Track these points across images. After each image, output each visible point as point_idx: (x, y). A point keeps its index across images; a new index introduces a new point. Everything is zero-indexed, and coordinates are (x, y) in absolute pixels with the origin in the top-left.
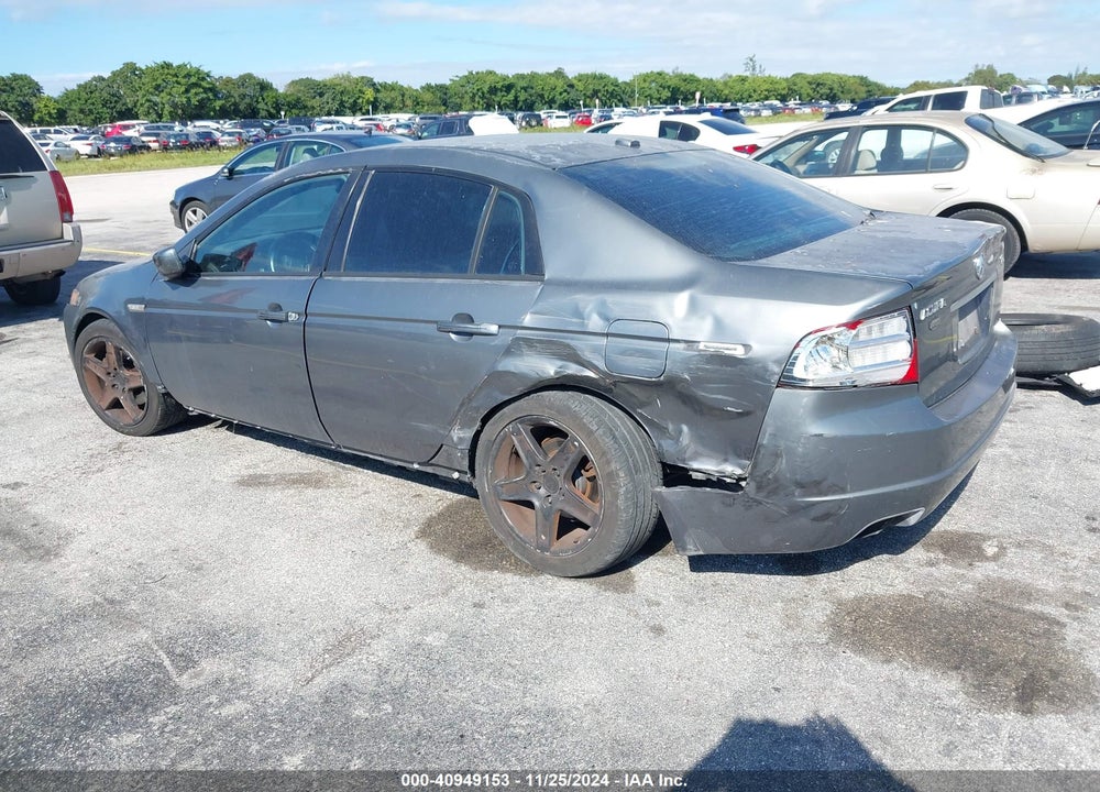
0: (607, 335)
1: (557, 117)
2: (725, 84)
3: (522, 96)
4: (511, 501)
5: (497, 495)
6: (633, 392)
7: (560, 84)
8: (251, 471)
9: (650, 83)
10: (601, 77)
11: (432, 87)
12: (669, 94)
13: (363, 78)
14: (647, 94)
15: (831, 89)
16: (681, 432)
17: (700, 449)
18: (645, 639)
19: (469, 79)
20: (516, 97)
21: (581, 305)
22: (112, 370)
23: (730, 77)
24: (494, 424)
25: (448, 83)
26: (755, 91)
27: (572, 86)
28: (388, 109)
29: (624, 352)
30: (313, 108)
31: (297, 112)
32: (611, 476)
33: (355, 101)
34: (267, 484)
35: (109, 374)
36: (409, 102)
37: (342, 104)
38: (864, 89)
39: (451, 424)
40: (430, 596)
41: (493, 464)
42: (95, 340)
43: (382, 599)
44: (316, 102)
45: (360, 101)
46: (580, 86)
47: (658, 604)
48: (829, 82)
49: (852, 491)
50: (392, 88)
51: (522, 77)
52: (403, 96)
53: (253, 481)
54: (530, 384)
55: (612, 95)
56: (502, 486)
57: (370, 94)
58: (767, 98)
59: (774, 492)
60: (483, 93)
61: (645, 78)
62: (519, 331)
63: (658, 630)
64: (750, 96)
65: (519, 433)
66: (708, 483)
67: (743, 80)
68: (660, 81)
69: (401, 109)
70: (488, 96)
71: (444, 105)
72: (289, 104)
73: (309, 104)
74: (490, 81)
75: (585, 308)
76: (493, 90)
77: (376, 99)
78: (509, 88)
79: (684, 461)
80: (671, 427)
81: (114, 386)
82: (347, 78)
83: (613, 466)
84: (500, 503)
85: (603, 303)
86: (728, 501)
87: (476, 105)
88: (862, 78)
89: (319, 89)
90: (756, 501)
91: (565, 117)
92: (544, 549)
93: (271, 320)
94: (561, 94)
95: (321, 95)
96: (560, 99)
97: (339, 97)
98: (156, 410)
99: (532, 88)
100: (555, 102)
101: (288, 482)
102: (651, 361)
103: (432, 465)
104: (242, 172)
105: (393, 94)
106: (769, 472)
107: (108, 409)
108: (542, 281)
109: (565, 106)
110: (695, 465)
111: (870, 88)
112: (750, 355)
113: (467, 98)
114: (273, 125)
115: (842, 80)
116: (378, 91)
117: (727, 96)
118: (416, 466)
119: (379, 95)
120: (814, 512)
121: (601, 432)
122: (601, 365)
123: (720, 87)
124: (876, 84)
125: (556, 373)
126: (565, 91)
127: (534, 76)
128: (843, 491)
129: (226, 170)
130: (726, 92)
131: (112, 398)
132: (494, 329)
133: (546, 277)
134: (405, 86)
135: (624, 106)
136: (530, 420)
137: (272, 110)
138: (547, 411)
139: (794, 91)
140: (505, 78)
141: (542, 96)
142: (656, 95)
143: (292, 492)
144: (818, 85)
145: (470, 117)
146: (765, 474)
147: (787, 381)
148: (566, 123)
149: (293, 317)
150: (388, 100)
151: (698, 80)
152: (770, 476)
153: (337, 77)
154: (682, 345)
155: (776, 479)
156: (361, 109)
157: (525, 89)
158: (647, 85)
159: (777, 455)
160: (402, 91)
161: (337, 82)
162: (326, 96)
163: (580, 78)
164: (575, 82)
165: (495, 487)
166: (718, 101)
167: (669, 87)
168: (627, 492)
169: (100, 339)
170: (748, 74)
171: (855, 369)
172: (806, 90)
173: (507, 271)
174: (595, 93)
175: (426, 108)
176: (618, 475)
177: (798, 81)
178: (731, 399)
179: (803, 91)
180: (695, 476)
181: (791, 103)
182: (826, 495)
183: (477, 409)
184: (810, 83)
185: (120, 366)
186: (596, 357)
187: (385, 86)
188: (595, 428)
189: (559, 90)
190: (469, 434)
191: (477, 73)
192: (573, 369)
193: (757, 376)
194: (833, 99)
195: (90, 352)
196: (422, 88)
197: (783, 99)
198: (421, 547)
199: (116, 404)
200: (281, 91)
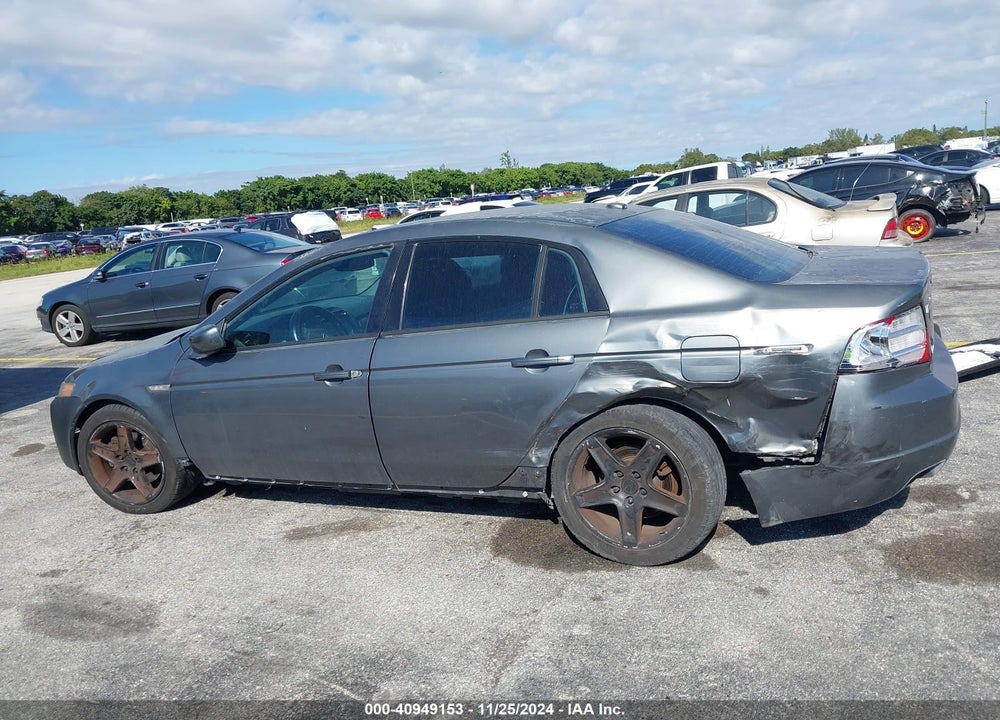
0: (681, 351)
1: (350, 212)
2: (487, 176)
3: (310, 197)
4: (590, 508)
5: (576, 503)
6: (707, 396)
7: (344, 184)
8: (292, 527)
9: (423, 180)
10: (380, 177)
11: (225, 194)
12: (441, 188)
13: (158, 189)
14: (421, 189)
15: (575, 176)
16: (749, 424)
17: (769, 437)
18: (756, 599)
19: (260, 184)
20: (305, 198)
21: (652, 331)
22: (122, 453)
23: (490, 170)
24: (569, 441)
25: (240, 189)
26: (512, 181)
27: (354, 185)
28: (185, 215)
29: (700, 363)
30: (112, 219)
31: (95, 223)
32: (697, 469)
33: (152, 210)
34: (316, 535)
35: (118, 456)
36: (204, 208)
37: (140, 213)
38: (601, 173)
39: (529, 446)
40: (549, 599)
41: (571, 477)
42: (104, 426)
43: (507, 608)
44: (114, 213)
45: (158, 209)
46: (362, 185)
47: (747, 573)
48: (573, 170)
49: (904, 449)
50: (188, 196)
51: (308, 179)
52: (199, 203)
53: (299, 535)
54: (609, 400)
55: (391, 191)
56: (581, 495)
57: (166, 203)
58: (523, 186)
59: (846, 459)
60: (274, 196)
61: (418, 175)
62: (595, 358)
63: (763, 592)
64: (509, 186)
65: (596, 445)
66: (777, 463)
67: (502, 172)
68: (432, 178)
69: (197, 215)
70: (278, 198)
71: (238, 208)
72: (86, 216)
73: (107, 215)
74: (279, 185)
75: (656, 332)
76: (283, 193)
77: (172, 207)
78: (297, 190)
79: (755, 448)
80: (739, 421)
81: (123, 468)
82: (143, 190)
83: (697, 461)
84: (580, 510)
85: (672, 326)
86: (806, 473)
87: (269, 207)
88: (598, 165)
89: (116, 201)
90: (830, 469)
91: (357, 212)
92: (630, 544)
93: (329, 380)
94: (345, 193)
95: (119, 206)
96: (344, 197)
97: (136, 207)
98: (172, 483)
99: (318, 189)
100: (340, 200)
101: (336, 529)
102: (727, 367)
103: (504, 488)
104: (115, 274)
105: (189, 202)
106: (840, 444)
107: (115, 491)
108: (609, 316)
109: (351, 203)
110: (764, 450)
111: (605, 173)
112: (813, 351)
113: (259, 201)
114: (77, 236)
115: (582, 167)
116: (174, 200)
117: (489, 186)
118: (481, 492)
119: (175, 204)
120: (878, 471)
121: (681, 432)
122: (678, 375)
123: (483, 179)
124: (609, 168)
125: (634, 388)
126: (349, 190)
127: (319, 178)
128: (897, 451)
129: (100, 274)
130: (489, 183)
131: (121, 479)
132: (567, 359)
133: (612, 311)
134: (200, 194)
135: (403, 200)
136: (606, 433)
137: (69, 223)
138: (624, 422)
139: (544, 179)
140: (293, 182)
141: (328, 195)
142: (429, 190)
143: (346, 537)
144: (564, 172)
145: (292, 215)
146: (837, 446)
147: (847, 369)
148: (359, 216)
149: (356, 374)
150: (185, 207)
151: (464, 175)
152: (842, 447)
153: (132, 189)
154: (752, 351)
155: (847, 448)
156: (159, 217)
157: (312, 190)
158: (420, 181)
159: (847, 429)
160: (198, 199)
161: (132, 194)
162: (123, 208)
163: (361, 178)
164: (356, 182)
165: (574, 498)
166: (483, 192)
167: (440, 182)
168: (712, 481)
169: (111, 424)
170: (504, 167)
171: (893, 354)
172: (555, 177)
173: (569, 311)
174: (376, 191)
175: (221, 212)
176: (703, 467)
177: (547, 170)
178: (797, 390)
179: (552, 179)
180: (766, 459)
181: (544, 189)
182: (885, 456)
183: (556, 430)
184: (556, 172)
185: (132, 448)
186: (673, 370)
187: (181, 195)
188: (675, 430)
189: (343, 189)
190: (546, 454)
191: (267, 179)
192: (650, 383)
193: (820, 369)
194: (578, 184)
195: (96, 438)
196: (216, 195)
197: (536, 186)
198: (504, 563)
199: (127, 485)
200: (77, 205)
